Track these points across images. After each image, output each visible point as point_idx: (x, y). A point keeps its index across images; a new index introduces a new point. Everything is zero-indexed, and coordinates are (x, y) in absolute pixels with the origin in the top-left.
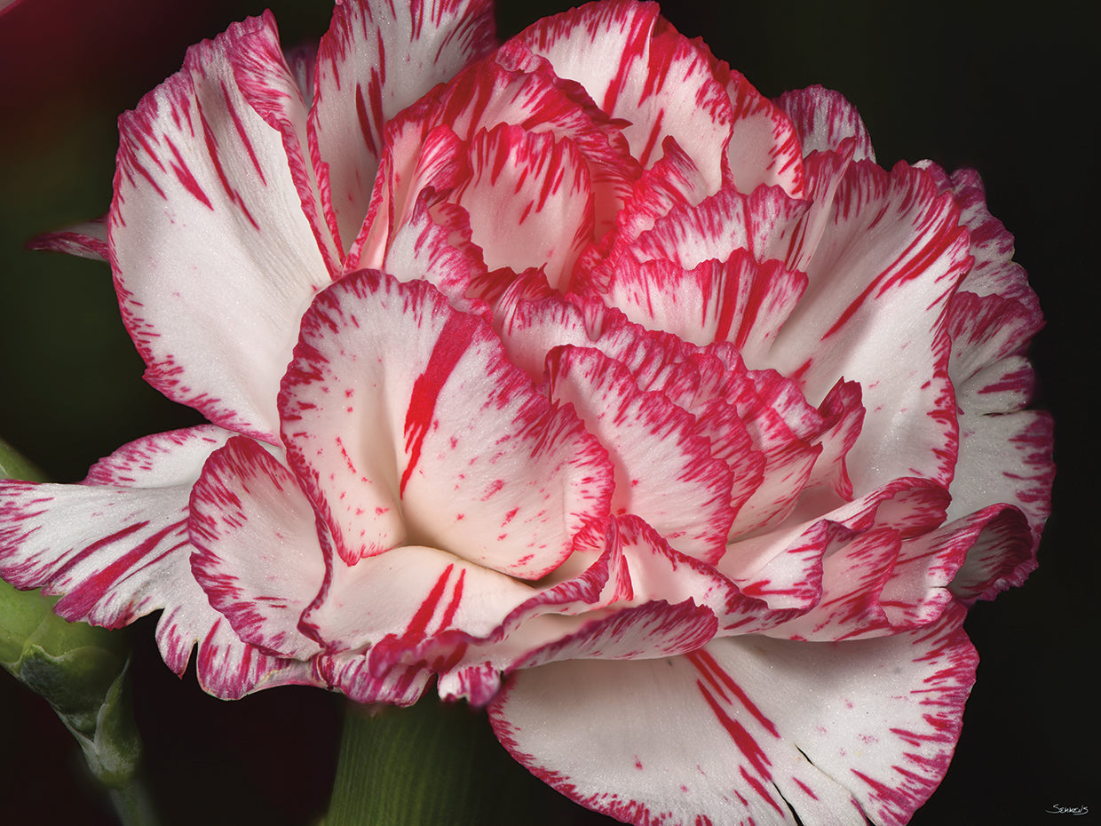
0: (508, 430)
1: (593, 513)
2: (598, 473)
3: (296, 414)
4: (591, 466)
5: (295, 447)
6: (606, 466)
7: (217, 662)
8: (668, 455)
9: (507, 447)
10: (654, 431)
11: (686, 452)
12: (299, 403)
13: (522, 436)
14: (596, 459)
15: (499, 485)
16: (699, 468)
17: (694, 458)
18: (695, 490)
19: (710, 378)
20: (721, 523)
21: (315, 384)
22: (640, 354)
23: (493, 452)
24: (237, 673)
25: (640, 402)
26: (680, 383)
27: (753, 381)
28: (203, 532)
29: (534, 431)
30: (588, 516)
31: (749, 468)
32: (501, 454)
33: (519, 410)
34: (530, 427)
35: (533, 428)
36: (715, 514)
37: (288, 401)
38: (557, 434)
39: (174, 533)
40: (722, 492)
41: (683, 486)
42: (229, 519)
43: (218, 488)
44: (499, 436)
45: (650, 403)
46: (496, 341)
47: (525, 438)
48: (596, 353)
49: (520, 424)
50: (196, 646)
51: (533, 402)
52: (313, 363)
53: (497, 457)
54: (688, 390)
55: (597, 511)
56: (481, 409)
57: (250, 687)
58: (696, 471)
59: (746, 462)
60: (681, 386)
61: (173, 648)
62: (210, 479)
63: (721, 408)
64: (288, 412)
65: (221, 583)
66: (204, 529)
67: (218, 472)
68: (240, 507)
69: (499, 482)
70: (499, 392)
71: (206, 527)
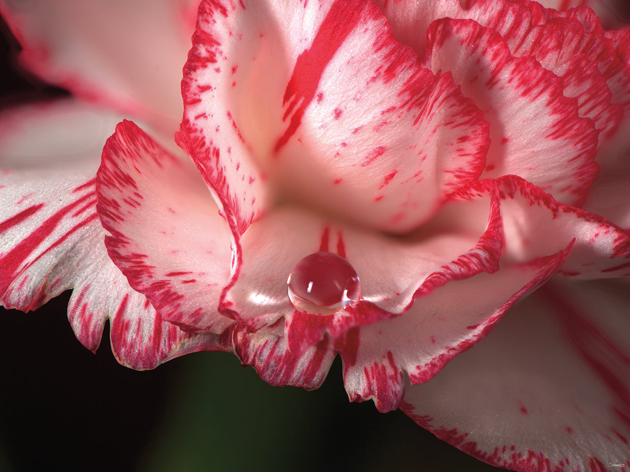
0: (394, 102)
1: (468, 169)
2: (473, 132)
3: (197, 97)
4: (467, 126)
5: (196, 130)
6: (481, 125)
7: (130, 336)
8: (538, 114)
9: (393, 117)
10: (525, 94)
11: (555, 111)
12: (199, 87)
13: (406, 107)
14: (471, 120)
15: (381, 151)
16: (567, 127)
17: (563, 117)
18: (563, 147)
19: (572, 40)
20: (585, 176)
21: (211, 67)
22: (509, 20)
23: (378, 121)
24: (151, 344)
25: (512, 67)
26: (546, 43)
27: (611, 40)
28: (112, 216)
29: (418, 102)
30: (465, 172)
31: (609, 120)
32: (386, 123)
33: (405, 84)
34: (416, 98)
35: (418, 99)
36: (579, 169)
37: (190, 87)
38: (435, 100)
39: (70, 214)
40: (587, 148)
41: (552, 143)
42: (129, 200)
43: (115, 173)
44: (385, 107)
45: (522, 67)
46: (383, 20)
47: (410, 108)
48: (472, 24)
49: (406, 96)
50: (107, 322)
51: (418, 75)
52: (209, 48)
53: (382, 125)
54: (553, 49)
55: (472, 167)
56: (368, 83)
57: (164, 356)
58: (564, 129)
59: (606, 115)
60: (547, 46)
61: (86, 325)
62: (109, 165)
63: (584, 63)
64: (190, 96)
65: (135, 262)
66: (111, 213)
67: (114, 157)
68: (135, 187)
69: (381, 148)
70: (386, 67)
71: (112, 210)
